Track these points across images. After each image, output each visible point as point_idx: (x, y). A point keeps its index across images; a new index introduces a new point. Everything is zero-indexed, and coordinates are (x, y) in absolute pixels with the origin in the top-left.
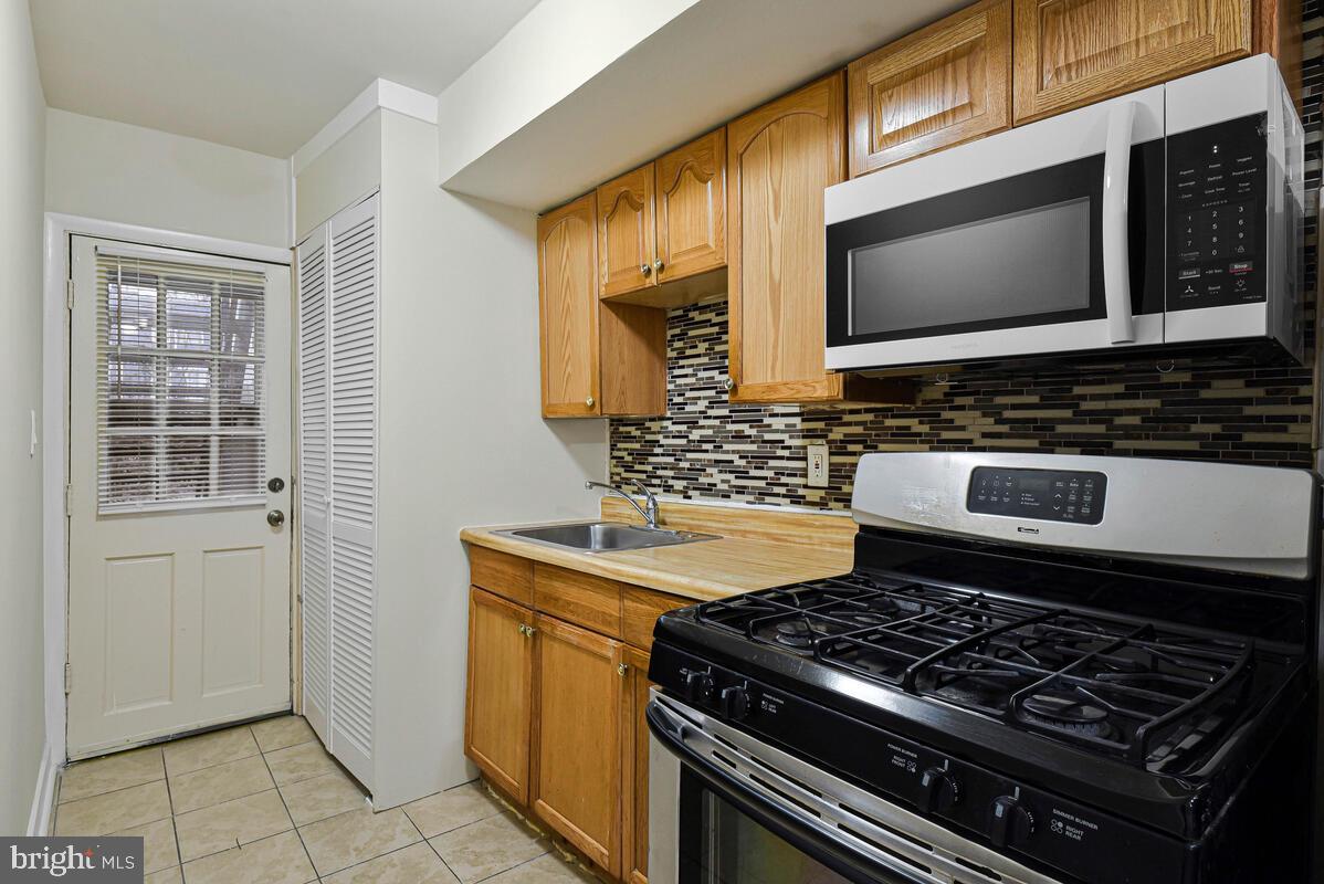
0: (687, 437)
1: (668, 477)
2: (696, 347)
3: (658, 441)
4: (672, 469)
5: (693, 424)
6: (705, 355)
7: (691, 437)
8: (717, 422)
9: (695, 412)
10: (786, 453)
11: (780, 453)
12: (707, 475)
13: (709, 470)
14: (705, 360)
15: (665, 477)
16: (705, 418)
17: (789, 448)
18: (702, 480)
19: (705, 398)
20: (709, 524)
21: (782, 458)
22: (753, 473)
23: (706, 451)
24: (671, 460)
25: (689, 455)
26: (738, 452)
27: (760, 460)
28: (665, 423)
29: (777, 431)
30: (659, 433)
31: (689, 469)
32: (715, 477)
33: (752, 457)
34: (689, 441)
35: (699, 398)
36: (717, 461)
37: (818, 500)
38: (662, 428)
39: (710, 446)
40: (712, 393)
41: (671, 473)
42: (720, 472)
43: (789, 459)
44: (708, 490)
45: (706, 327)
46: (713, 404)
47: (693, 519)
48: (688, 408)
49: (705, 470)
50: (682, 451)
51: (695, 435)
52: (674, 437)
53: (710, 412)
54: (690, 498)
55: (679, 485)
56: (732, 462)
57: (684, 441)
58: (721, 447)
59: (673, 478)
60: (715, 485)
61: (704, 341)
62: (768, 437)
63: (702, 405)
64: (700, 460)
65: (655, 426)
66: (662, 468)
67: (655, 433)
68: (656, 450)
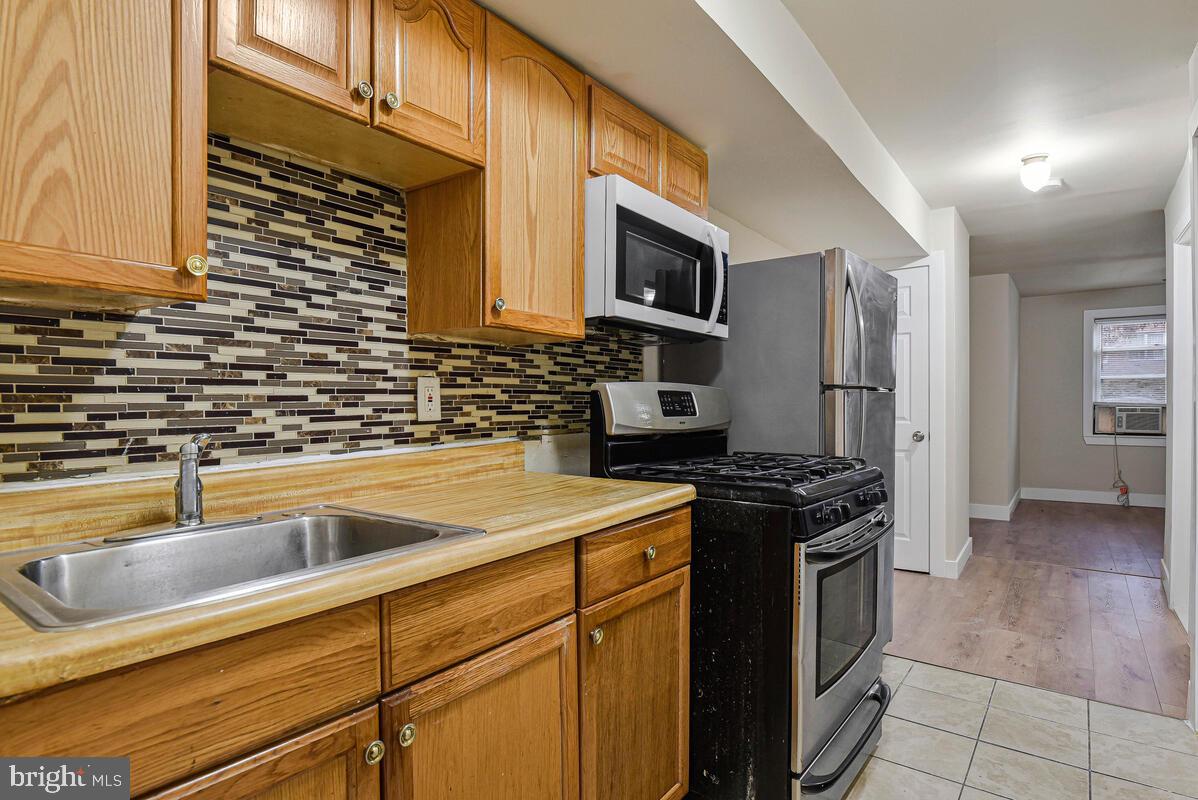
0: (207, 357)
1: (152, 432)
2: (226, 209)
3: (113, 362)
4: (161, 415)
5: (224, 337)
6: (244, 228)
7: (214, 358)
8: (276, 339)
9: (225, 317)
10: (390, 386)
11: (380, 385)
12: (256, 421)
13: (257, 413)
14: (250, 237)
15: (133, 432)
16: (247, 329)
17: (394, 379)
18: (241, 429)
19: (246, 297)
21: (383, 391)
22: (340, 412)
23: (254, 383)
24: (160, 398)
25: (208, 390)
26: (316, 384)
27: (352, 395)
28: (132, 328)
29: (377, 359)
30: (111, 344)
31: (209, 414)
32: (272, 422)
33: (339, 391)
34: (210, 365)
35: (235, 296)
36: (271, 398)
37: (428, 435)
38: (119, 335)
39: (261, 375)
40: (266, 292)
41: (162, 423)
42: (283, 414)
43: (392, 392)
44: (260, 443)
45: (251, 185)
46: (263, 309)
48: (201, 308)
49: (249, 414)
50: (189, 381)
51: (225, 355)
52: (161, 356)
53: (259, 322)
54: (216, 462)
55: (190, 445)
56: (305, 398)
57: (199, 365)
58: (285, 376)
59: (163, 432)
60: (271, 435)
61: (244, 205)
62: (363, 365)
63: (240, 308)
64: (238, 397)
65: (92, 330)
66: (123, 416)
67: (97, 344)
68: (101, 380)
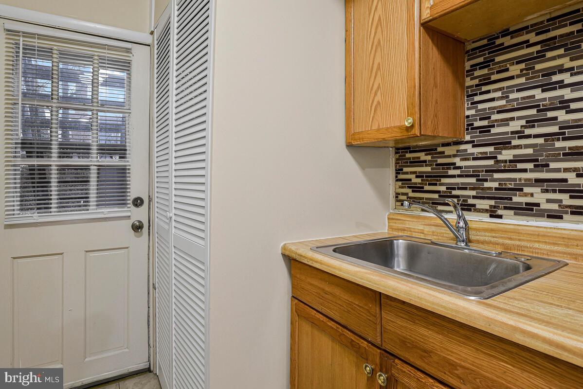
0: (495, 157)
1: (469, 197)
2: (507, 70)
3: (455, 164)
4: (473, 189)
5: (505, 144)
6: (518, 76)
7: (500, 157)
8: (541, 141)
9: (507, 133)
12: (526, 195)
13: (527, 190)
14: (523, 80)
15: (463, 196)
16: (520, 138)
18: (515, 199)
19: (519, 118)
20: (536, 245)
23: (525, 171)
24: (473, 180)
25: (496, 176)
28: (463, 147)
30: (455, 156)
31: (496, 189)
32: (539, 196)
34: (498, 162)
35: (512, 119)
36: (538, 181)
38: (458, 151)
39: (530, 166)
40: (533, 112)
41: (474, 193)
42: (547, 191)
44: (530, 209)
45: (523, 48)
46: (531, 123)
47: (510, 239)
48: (493, 131)
49: (521, 190)
50: (487, 171)
51: (507, 155)
52: (474, 159)
53: (528, 132)
54: (500, 217)
55: (485, 204)
57: (491, 162)
58: (548, 165)
59: (474, 197)
60: (538, 205)
61: (518, 63)
63: (515, 126)
64: (515, 180)
65: (448, 150)
66: (459, 189)
67: (449, 156)
68: (451, 172)
